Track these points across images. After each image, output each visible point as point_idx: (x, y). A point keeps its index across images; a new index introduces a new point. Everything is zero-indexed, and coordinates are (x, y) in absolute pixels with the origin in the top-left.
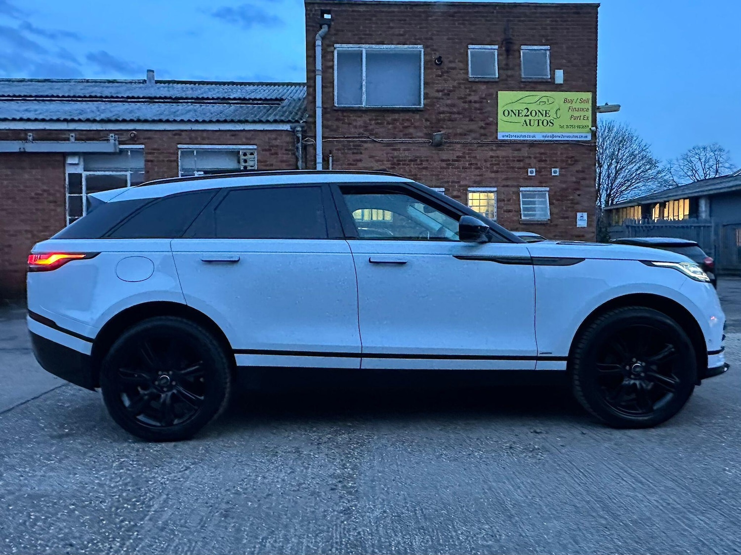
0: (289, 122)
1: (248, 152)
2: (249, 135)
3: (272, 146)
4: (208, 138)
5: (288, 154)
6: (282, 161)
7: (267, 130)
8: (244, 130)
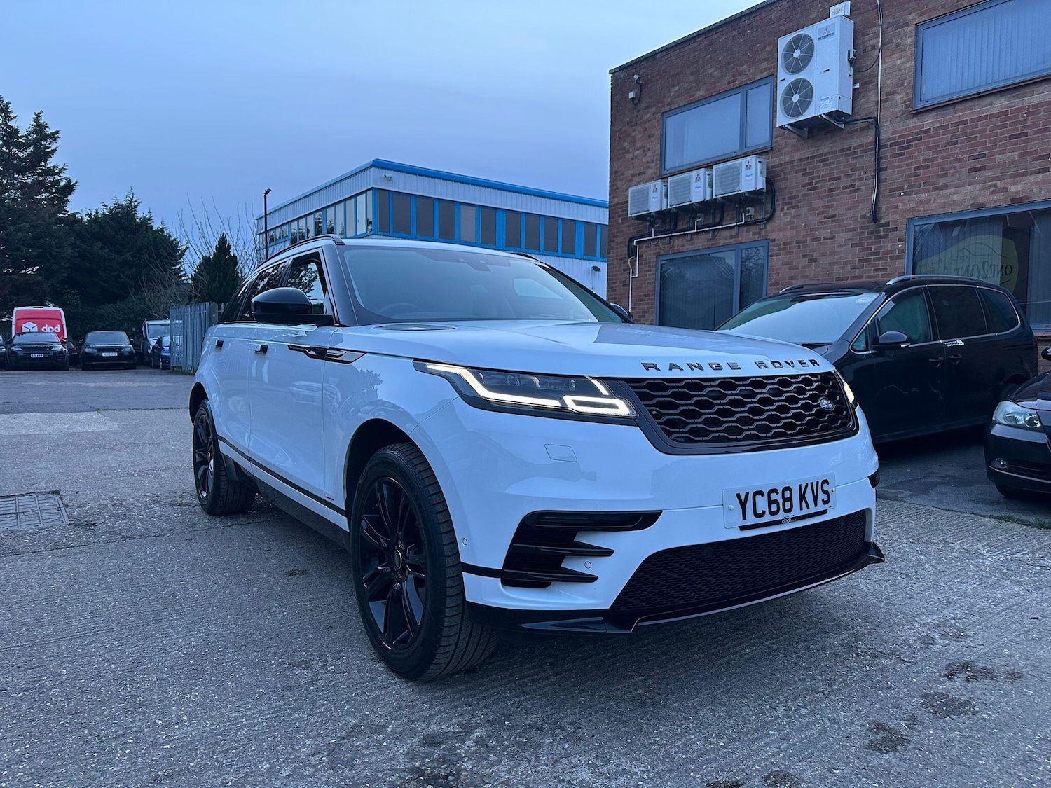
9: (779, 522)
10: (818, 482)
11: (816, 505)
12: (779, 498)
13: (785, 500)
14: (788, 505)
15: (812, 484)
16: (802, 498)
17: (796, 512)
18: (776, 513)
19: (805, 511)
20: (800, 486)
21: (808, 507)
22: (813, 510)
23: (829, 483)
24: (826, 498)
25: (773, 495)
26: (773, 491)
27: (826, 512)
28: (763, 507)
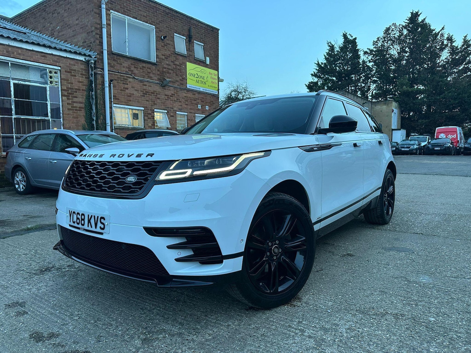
0: (85, 55)
1: (54, 71)
2: (55, 58)
3: (72, 70)
4: (23, 55)
5: (83, 77)
6: (79, 82)
7: (68, 58)
8: (52, 54)
9: (79, 228)
10: (98, 217)
11: (96, 227)
12: (80, 217)
13: (82, 220)
14: (83, 222)
15: (94, 216)
16: (89, 221)
17: (86, 227)
18: (78, 224)
19: (90, 228)
20: (88, 215)
21: (91, 227)
22: (93, 229)
23: (104, 219)
24: (102, 226)
25: (78, 215)
26: (78, 214)
27: (102, 234)
28: (75, 219)
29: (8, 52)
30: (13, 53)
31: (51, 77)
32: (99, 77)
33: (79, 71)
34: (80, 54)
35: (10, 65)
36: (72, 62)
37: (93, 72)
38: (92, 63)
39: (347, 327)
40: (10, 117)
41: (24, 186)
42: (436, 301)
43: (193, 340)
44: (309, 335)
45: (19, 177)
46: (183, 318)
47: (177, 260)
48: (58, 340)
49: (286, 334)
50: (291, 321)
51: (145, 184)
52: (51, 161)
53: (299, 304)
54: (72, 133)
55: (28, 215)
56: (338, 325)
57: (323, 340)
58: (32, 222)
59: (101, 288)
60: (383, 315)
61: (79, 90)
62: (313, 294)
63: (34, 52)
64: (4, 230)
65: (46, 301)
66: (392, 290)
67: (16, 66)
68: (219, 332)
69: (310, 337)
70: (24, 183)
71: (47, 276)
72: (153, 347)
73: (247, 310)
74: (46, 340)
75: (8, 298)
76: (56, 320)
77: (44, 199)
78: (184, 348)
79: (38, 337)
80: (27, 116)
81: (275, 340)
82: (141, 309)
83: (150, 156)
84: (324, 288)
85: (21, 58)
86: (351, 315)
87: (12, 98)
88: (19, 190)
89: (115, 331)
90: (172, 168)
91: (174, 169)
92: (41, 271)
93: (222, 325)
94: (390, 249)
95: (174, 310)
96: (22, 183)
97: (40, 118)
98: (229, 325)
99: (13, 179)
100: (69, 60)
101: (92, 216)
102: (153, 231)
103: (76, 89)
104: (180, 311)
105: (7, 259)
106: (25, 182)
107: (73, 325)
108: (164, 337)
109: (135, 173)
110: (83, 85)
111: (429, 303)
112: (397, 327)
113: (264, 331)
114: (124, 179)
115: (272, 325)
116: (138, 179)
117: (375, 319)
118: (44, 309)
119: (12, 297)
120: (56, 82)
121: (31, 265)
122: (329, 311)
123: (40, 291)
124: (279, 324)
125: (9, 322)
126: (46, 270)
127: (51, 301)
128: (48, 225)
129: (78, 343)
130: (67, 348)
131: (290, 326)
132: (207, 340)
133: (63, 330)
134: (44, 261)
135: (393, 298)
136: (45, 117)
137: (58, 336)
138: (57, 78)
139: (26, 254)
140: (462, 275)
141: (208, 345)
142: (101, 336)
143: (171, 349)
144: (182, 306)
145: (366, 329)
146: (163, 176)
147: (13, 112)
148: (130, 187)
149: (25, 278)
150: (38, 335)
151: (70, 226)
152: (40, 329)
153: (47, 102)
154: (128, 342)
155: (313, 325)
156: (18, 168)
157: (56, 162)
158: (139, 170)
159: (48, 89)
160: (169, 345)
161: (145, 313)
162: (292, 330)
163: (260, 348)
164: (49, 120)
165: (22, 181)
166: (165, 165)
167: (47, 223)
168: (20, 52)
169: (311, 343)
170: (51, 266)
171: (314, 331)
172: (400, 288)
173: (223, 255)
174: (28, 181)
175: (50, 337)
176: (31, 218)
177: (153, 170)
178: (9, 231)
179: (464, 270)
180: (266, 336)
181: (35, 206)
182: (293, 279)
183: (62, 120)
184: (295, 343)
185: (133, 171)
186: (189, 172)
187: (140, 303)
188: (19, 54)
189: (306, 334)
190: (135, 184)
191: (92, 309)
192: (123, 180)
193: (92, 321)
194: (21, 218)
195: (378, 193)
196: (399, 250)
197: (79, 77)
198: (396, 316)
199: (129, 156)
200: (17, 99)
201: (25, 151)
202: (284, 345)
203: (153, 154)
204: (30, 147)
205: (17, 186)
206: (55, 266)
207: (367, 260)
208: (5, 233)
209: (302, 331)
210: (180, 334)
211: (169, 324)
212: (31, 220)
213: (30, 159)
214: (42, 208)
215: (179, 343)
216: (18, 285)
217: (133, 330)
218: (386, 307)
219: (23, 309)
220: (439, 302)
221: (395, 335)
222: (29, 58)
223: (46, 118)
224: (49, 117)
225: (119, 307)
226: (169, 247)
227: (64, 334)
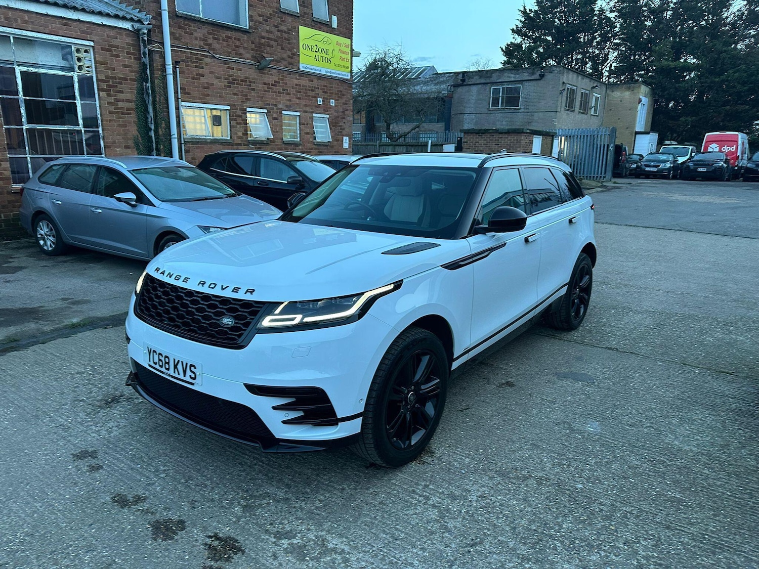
0: (132, 20)
1: (83, 49)
2: (85, 27)
3: (112, 46)
4: (33, 23)
5: (131, 58)
6: (125, 66)
7: (105, 25)
8: (79, 21)
9: (161, 372)
10: (187, 364)
11: (185, 376)
12: (163, 359)
13: (166, 363)
14: (167, 366)
15: (182, 362)
16: (176, 367)
17: (171, 372)
18: (161, 366)
19: (176, 375)
20: (174, 359)
21: (179, 374)
22: (181, 377)
23: (195, 368)
24: (193, 376)
25: (160, 356)
26: (160, 354)
27: (192, 384)
28: (156, 360)
29: (7, 19)
30: (16, 21)
31: (79, 59)
32: (156, 57)
33: (123, 48)
34: (124, 18)
35: (12, 41)
36: (112, 33)
37: (147, 49)
38: (144, 34)
39: (479, 494)
40: (19, 127)
41: (53, 243)
42: (593, 461)
43: (301, 509)
44: (434, 504)
45: (43, 230)
46: (290, 477)
47: (284, 422)
48: (146, 506)
49: (408, 502)
50: (416, 484)
51: (245, 330)
52: (93, 209)
53: (430, 459)
54: (122, 167)
55: (68, 299)
56: (470, 491)
57: (448, 510)
58: (76, 311)
59: (187, 431)
60: (526, 478)
61: (126, 79)
62: (449, 447)
63: (49, 18)
64: (40, 326)
65: (122, 449)
66: (547, 443)
67: (21, 41)
68: (332, 498)
69: (434, 506)
70: (53, 238)
71: (117, 411)
72: (256, 515)
73: (367, 468)
74: (132, 505)
75: (74, 445)
76: (138, 477)
77: (86, 266)
78: (290, 518)
79: (122, 501)
80: (46, 125)
81: (394, 509)
82: (239, 464)
83: (250, 293)
84: (464, 437)
85: (30, 29)
86: (487, 478)
87: (20, 96)
88: (45, 248)
89: (211, 494)
90: (278, 311)
91: (281, 313)
92: (107, 403)
93: (335, 489)
94: (565, 376)
95: (280, 466)
96: (50, 238)
97: (66, 128)
98: (343, 489)
99: (35, 231)
100: (107, 30)
101: (178, 361)
102: (255, 389)
103: (120, 78)
104: (287, 467)
105: (56, 380)
106: (53, 236)
107: (160, 485)
108: (268, 504)
109: (231, 314)
110: (132, 71)
111: (585, 463)
112: (536, 496)
113: (383, 498)
114: (218, 320)
115: (394, 490)
116: (235, 323)
117: (514, 484)
118: (122, 462)
119: (80, 443)
120: (88, 67)
121: (91, 392)
122: (463, 472)
123: (112, 435)
124: (403, 488)
125: (83, 480)
126: (112, 401)
127: (129, 450)
128: (102, 319)
129: (170, 509)
130: (158, 516)
131: (414, 491)
132: (317, 508)
133: (149, 491)
134: (107, 384)
135: (545, 455)
136: (75, 127)
137: (145, 499)
138: (89, 60)
139: (81, 373)
140: (641, 421)
141: (318, 515)
142: (195, 501)
143: (277, 519)
144: (289, 460)
145: (499, 498)
146: (266, 322)
147: (23, 120)
148: (226, 333)
149: (88, 414)
150: (121, 498)
151: (150, 365)
152: (123, 490)
153: (75, 101)
154: (226, 509)
155: (441, 491)
156: (41, 215)
157: (101, 211)
158: (237, 310)
159: (76, 80)
160: (273, 513)
161: (244, 470)
162: (416, 496)
163: (377, 519)
164: (81, 130)
165: (50, 236)
166: (270, 307)
167: (99, 314)
168: (27, 18)
169: (434, 514)
170: (118, 393)
171: (440, 498)
172: (557, 440)
173: (338, 417)
174: (58, 236)
175: (136, 501)
176: (74, 303)
177: (254, 313)
178: (48, 328)
179: (647, 413)
180: (384, 504)
181: (75, 281)
182: (425, 428)
183: (100, 129)
184: (415, 514)
185: (229, 310)
186: (298, 318)
187: (238, 455)
188: (26, 22)
189: (430, 502)
190: (233, 329)
191: (181, 463)
192: (217, 322)
193: (183, 481)
194: (59, 304)
195: (564, 291)
196: (576, 377)
197: (125, 57)
198: (539, 481)
199: (223, 289)
200: (27, 98)
201: (50, 189)
202: (404, 516)
203: (254, 290)
204: (58, 184)
205: (42, 242)
206: (124, 395)
207: (530, 394)
208: (42, 333)
209: (427, 498)
210: (287, 500)
211: (273, 486)
212: (75, 307)
213: (60, 203)
214: (86, 285)
215: (285, 511)
216: (82, 424)
217: (232, 493)
218: (532, 468)
219: (97, 462)
220: (596, 463)
221: (530, 505)
222: (41, 29)
223: (77, 128)
224: (81, 126)
225: (213, 461)
226: (275, 408)
227: (152, 497)
